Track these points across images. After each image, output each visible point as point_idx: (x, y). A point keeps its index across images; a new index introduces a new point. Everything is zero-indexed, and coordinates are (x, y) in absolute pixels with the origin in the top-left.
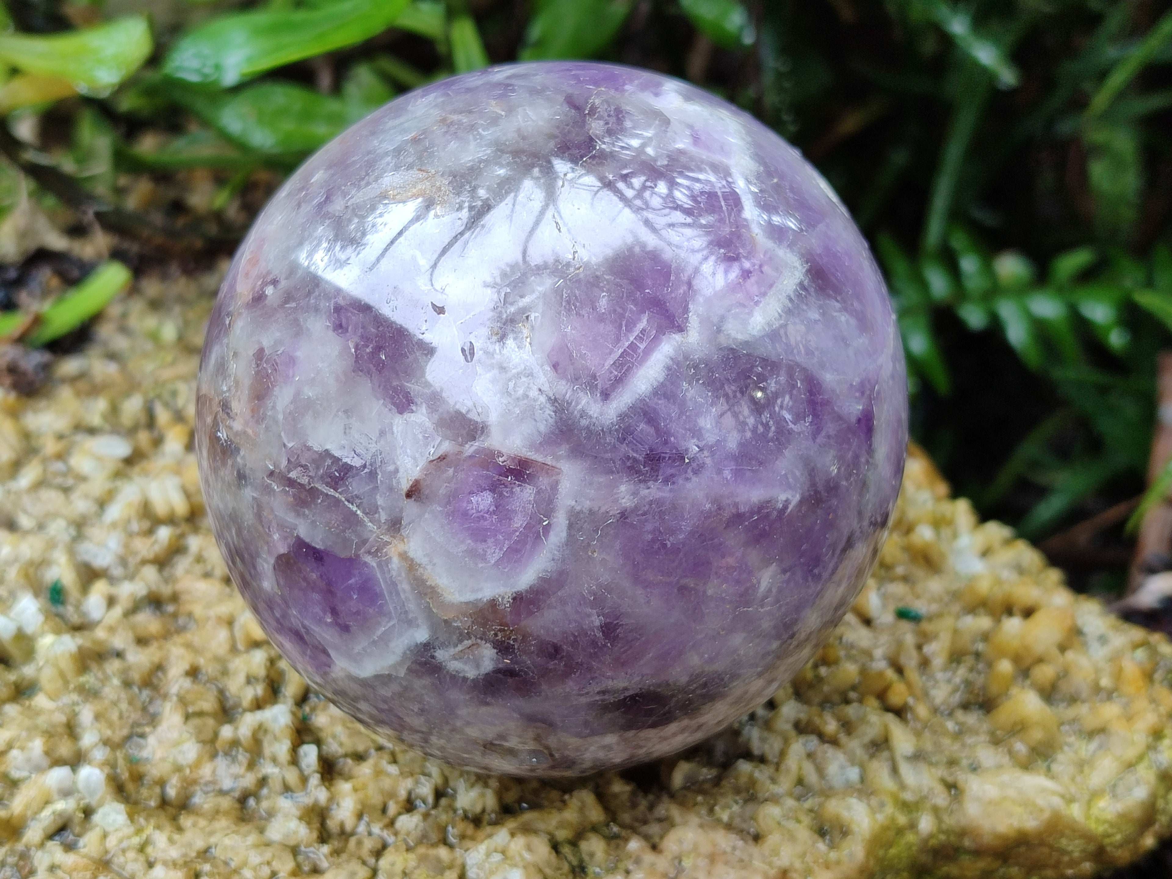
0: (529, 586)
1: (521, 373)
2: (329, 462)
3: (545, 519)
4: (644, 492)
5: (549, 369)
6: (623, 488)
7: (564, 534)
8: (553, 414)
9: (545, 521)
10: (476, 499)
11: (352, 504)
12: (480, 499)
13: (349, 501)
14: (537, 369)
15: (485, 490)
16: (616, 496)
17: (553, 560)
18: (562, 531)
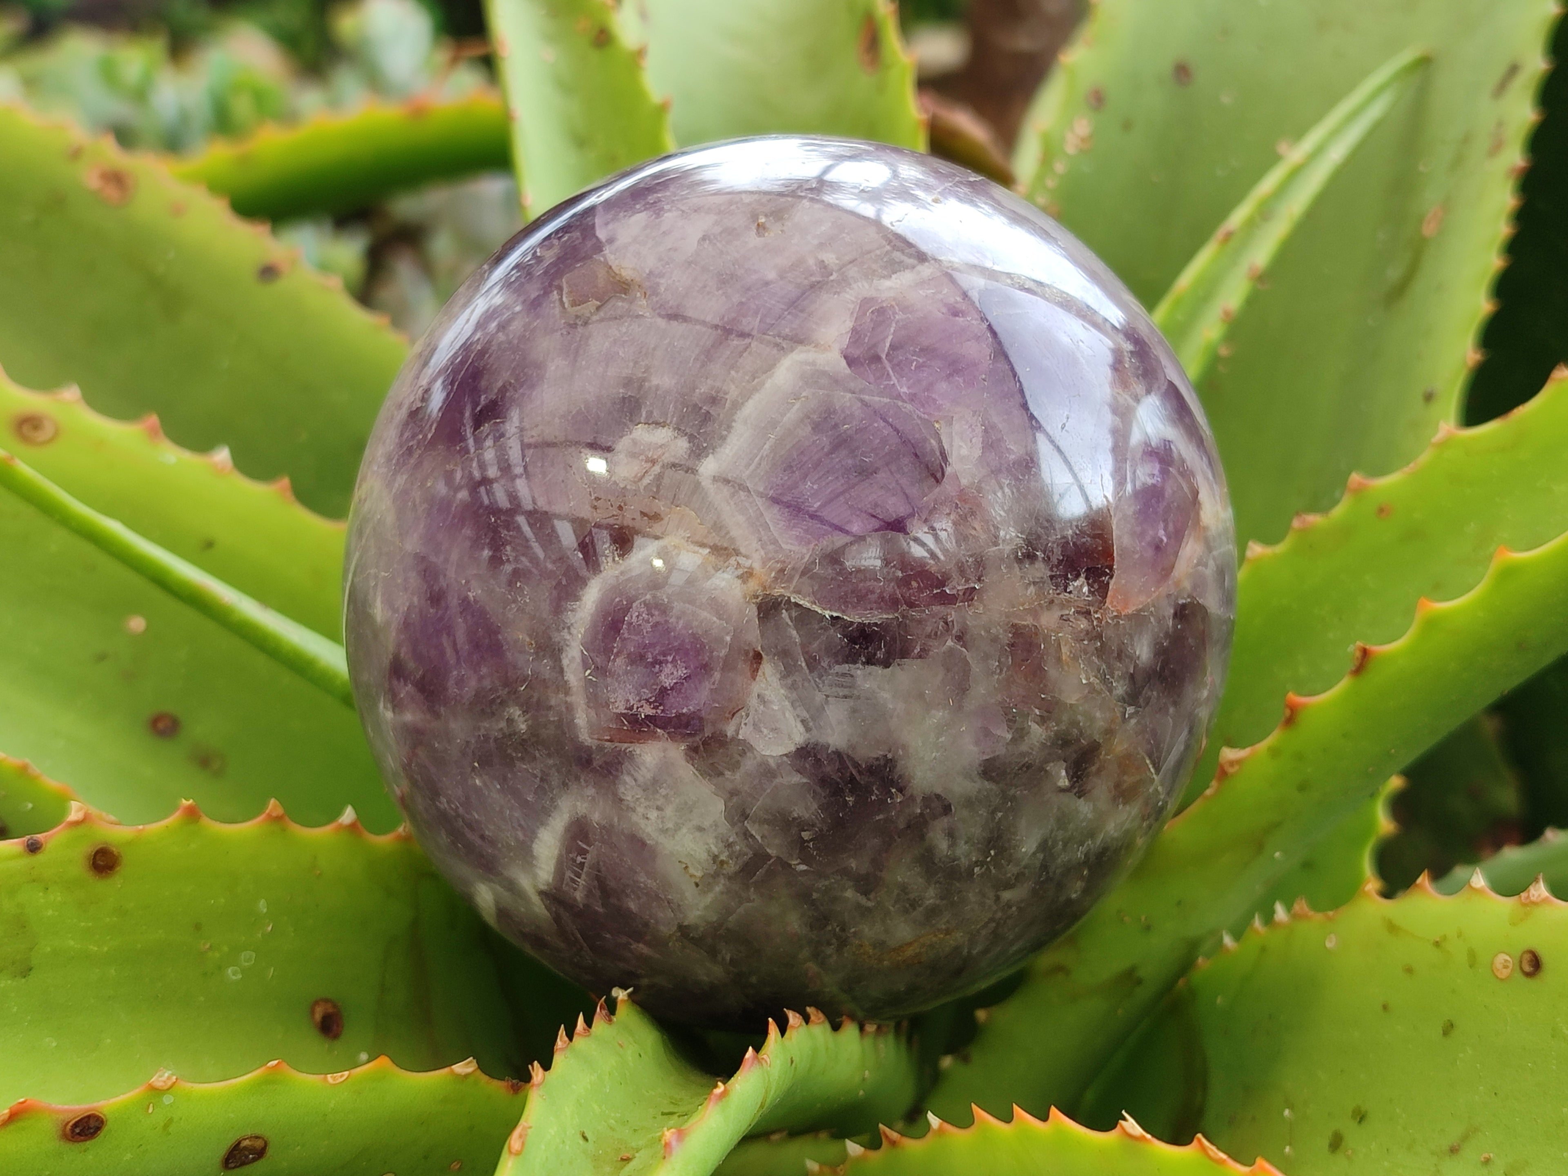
0: (589, 584)
1: (676, 831)
2: (880, 655)
3: (590, 677)
4: (503, 724)
5: (648, 842)
6: (523, 727)
7: (565, 662)
8: (623, 797)
9: (589, 675)
10: (680, 672)
11: (832, 617)
12: (675, 673)
13: (838, 617)
14: (662, 839)
15: (672, 689)
16: (527, 717)
17: (569, 628)
18: (568, 665)
